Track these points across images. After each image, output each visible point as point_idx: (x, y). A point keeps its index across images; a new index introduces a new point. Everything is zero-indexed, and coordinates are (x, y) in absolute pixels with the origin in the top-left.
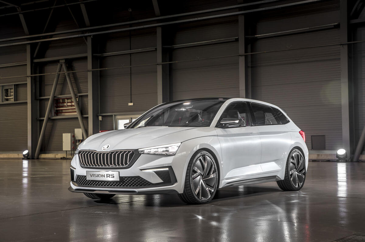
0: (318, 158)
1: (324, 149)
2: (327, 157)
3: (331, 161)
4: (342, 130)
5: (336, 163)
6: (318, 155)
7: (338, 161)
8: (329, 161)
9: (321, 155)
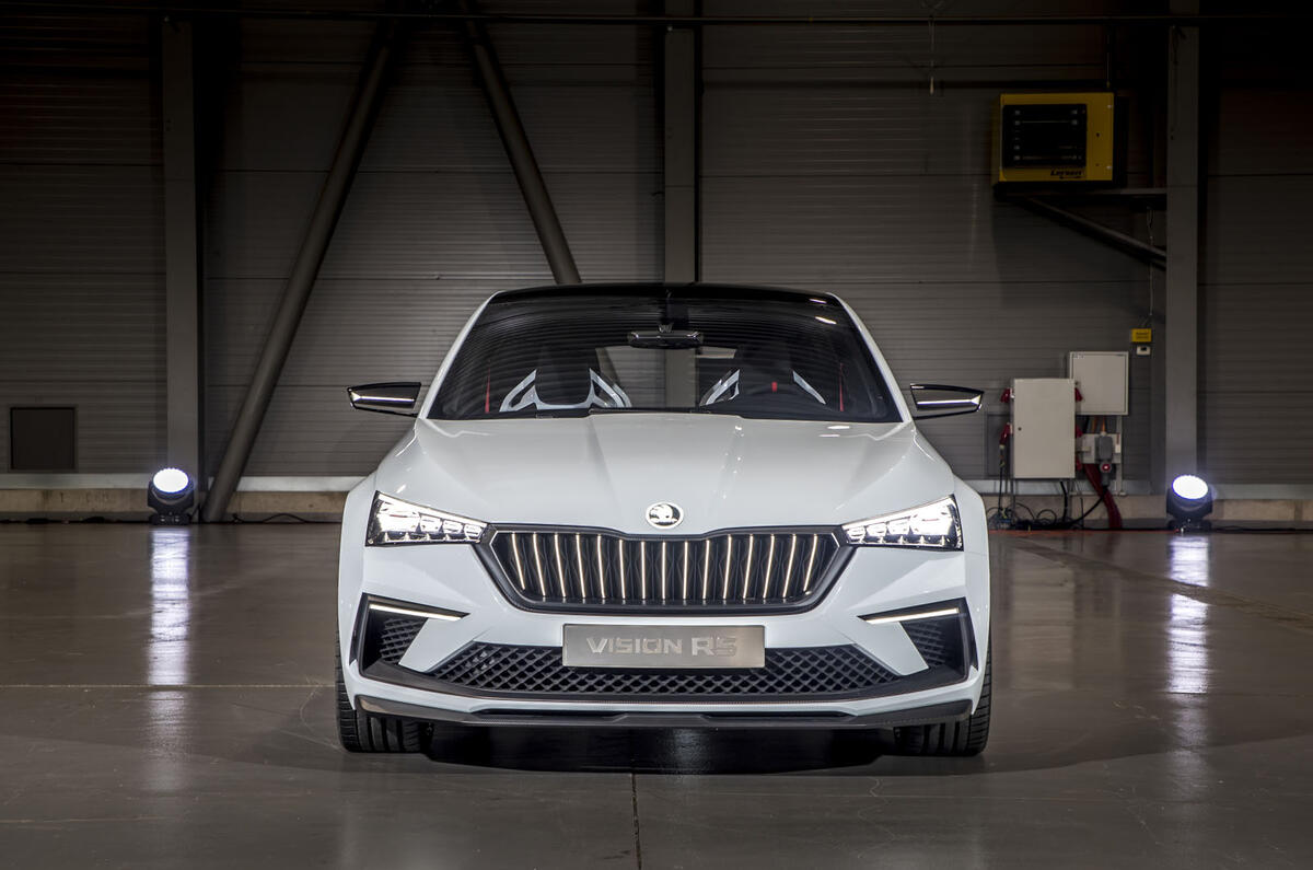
0: (46, 510)
1: (70, 465)
2: (88, 501)
3: (109, 522)
4: (166, 386)
5: (143, 530)
6: (46, 494)
7: (154, 522)
8: (97, 520)
9: (62, 494)
